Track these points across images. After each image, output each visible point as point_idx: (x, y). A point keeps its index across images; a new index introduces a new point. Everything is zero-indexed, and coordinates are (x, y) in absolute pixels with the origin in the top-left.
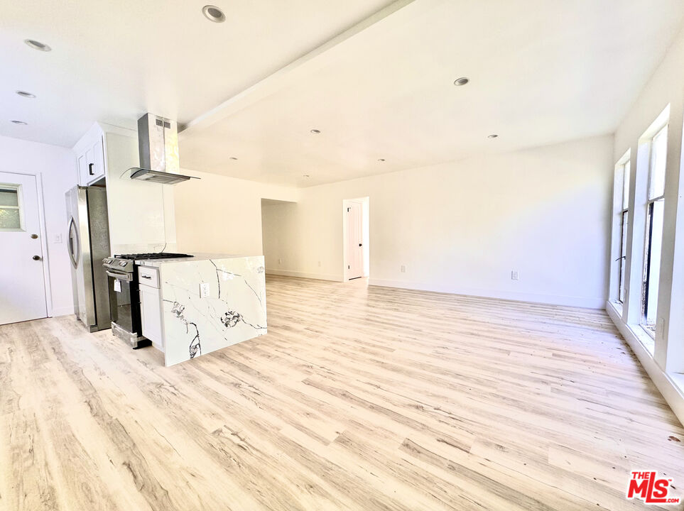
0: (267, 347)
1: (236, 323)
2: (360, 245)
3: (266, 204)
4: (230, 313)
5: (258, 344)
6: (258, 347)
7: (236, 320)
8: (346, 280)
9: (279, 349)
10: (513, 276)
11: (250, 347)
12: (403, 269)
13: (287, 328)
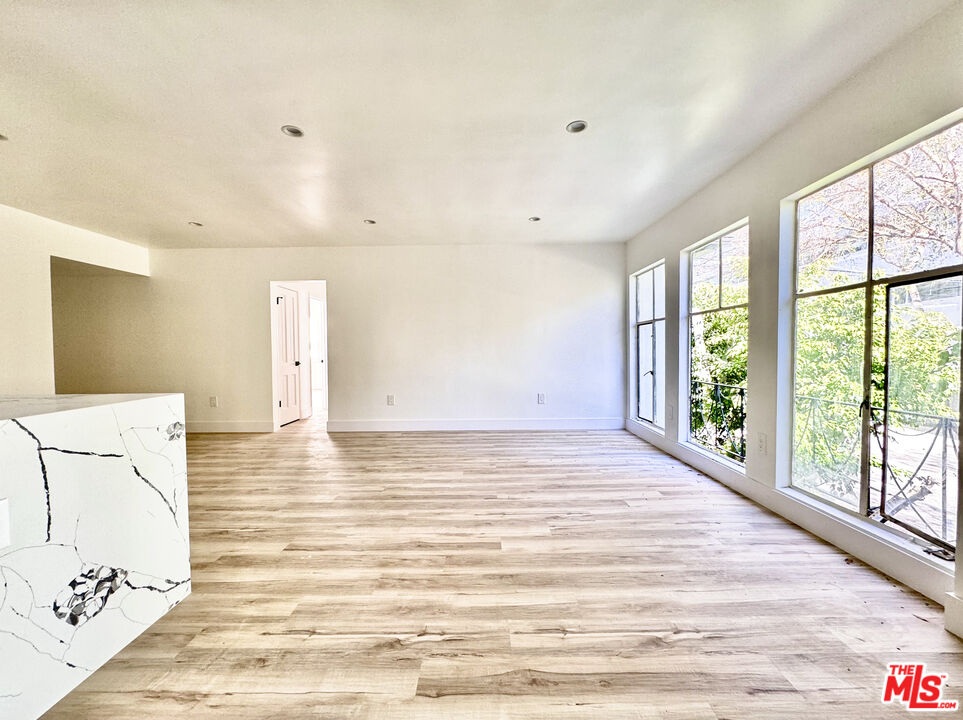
0: (224, 635)
1: (105, 599)
2: (297, 364)
3: (62, 270)
4: (89, 576)
5: (192, 636)
6: (196, 643)
7: (104, 593)
8: (277, 428)
9: (272, 628)
10: (540, 399)
11: (173, 655)
12: (390, 400)
13: (237, 562)
